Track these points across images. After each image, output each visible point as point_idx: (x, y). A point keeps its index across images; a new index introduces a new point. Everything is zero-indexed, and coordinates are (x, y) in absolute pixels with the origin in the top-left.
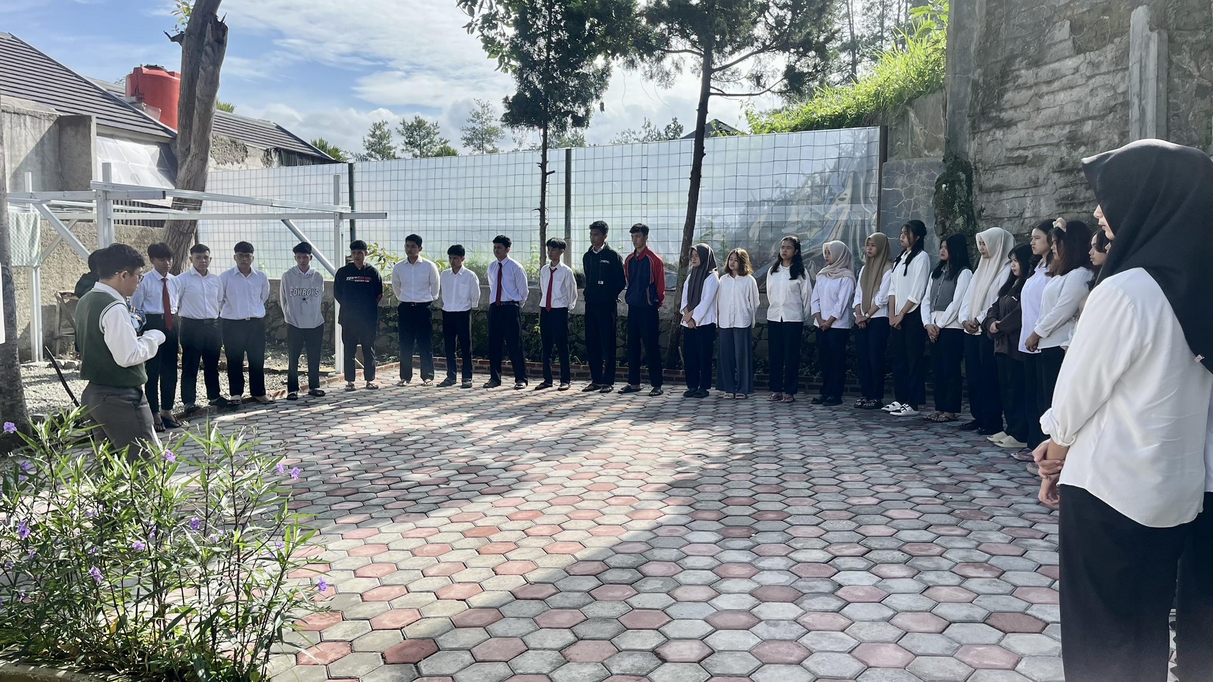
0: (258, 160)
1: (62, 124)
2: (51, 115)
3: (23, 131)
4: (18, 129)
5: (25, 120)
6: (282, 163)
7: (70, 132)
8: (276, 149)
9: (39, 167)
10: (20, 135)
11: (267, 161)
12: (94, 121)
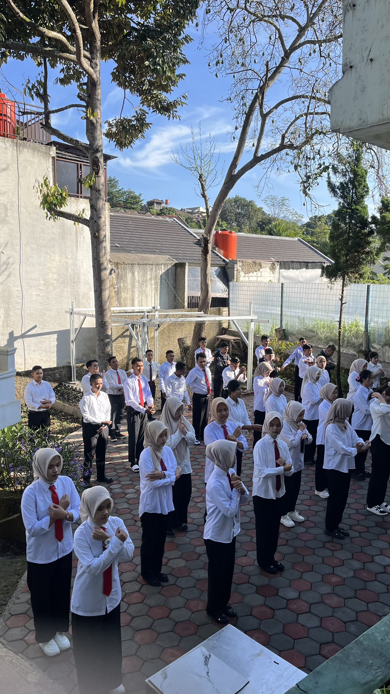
0: (268, 269)
1: (176, 265)
2: (172, 263)
3: (160, 272)
4: (158, 271)
5: (161, 267)
6: (281, 268)
7: (179, 269)
8: (278, 262)
9: (167, 285)
10: (159, 273)
11: (273, 268)
12: (187, 264)
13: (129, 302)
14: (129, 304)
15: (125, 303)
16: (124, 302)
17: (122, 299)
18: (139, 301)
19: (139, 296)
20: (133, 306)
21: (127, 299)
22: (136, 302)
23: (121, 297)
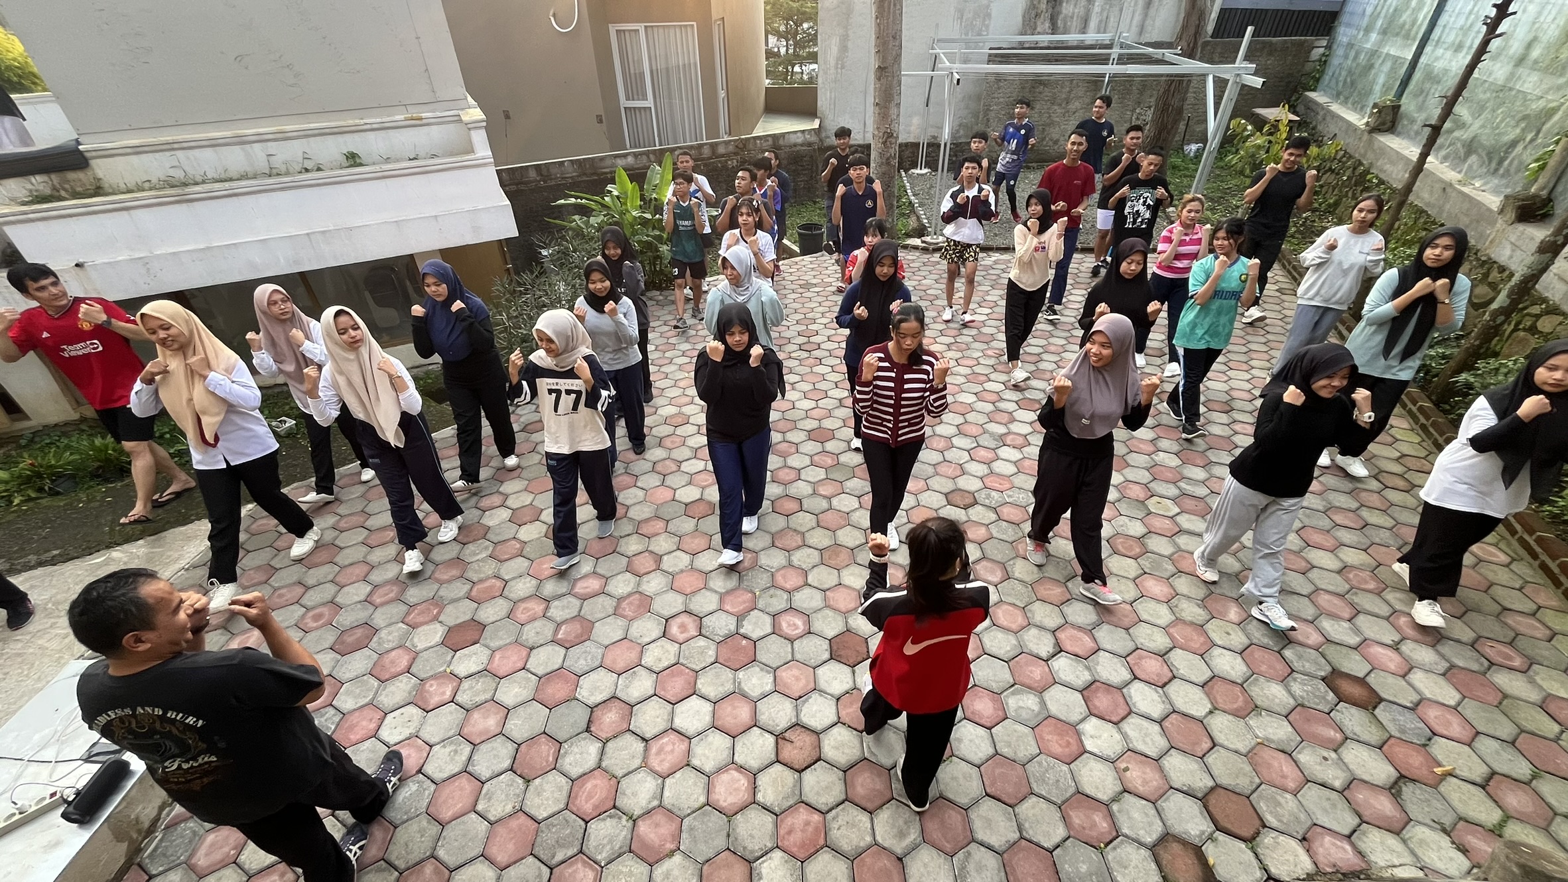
13: (1075, 23)
14: (1073, 29)
15: (1065, 27)
16: (1065, 24)
17: (1061, 17)
18: (1100, 22)
19: (1103, 10)
20: (1084, 33)
21: (1072, 17)
22: (1093, 24)
23: (1059, 13)
